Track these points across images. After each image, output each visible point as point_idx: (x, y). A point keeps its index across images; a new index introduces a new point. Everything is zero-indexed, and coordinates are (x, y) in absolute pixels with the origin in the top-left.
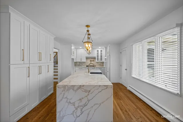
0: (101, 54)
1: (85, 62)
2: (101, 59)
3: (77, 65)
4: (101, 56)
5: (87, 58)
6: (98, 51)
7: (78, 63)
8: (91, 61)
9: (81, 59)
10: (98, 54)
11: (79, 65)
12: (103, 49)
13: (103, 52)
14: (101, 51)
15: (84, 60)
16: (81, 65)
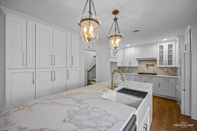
0: (170, 51)
1: (137, 67)
2: (170, 62)
3: (125, 71)
4: (170, 57)
5: (140, 61)
6: (161, 47)
7: (127, 69)
8: (147, 65)
9: (130, 63)
10: (161, 52)
11: (128, 72)
12: (175, 41)
13: (173, 49)
14: (170, 46)
15: (135, 64)
16: (131, 71)
